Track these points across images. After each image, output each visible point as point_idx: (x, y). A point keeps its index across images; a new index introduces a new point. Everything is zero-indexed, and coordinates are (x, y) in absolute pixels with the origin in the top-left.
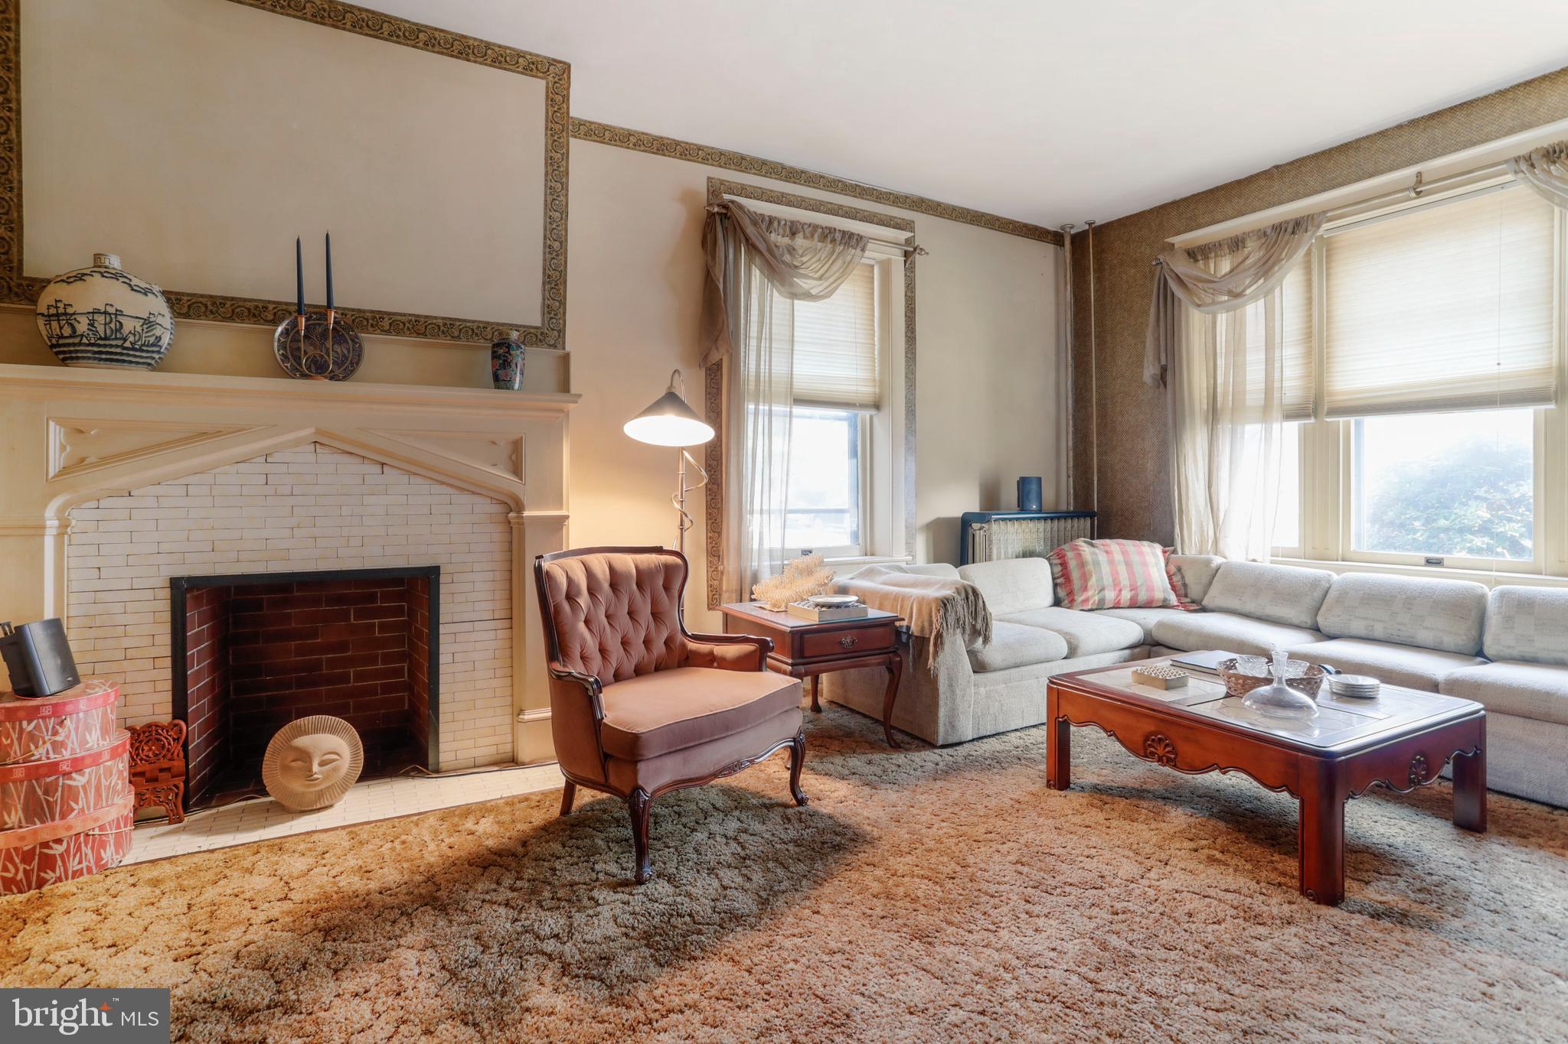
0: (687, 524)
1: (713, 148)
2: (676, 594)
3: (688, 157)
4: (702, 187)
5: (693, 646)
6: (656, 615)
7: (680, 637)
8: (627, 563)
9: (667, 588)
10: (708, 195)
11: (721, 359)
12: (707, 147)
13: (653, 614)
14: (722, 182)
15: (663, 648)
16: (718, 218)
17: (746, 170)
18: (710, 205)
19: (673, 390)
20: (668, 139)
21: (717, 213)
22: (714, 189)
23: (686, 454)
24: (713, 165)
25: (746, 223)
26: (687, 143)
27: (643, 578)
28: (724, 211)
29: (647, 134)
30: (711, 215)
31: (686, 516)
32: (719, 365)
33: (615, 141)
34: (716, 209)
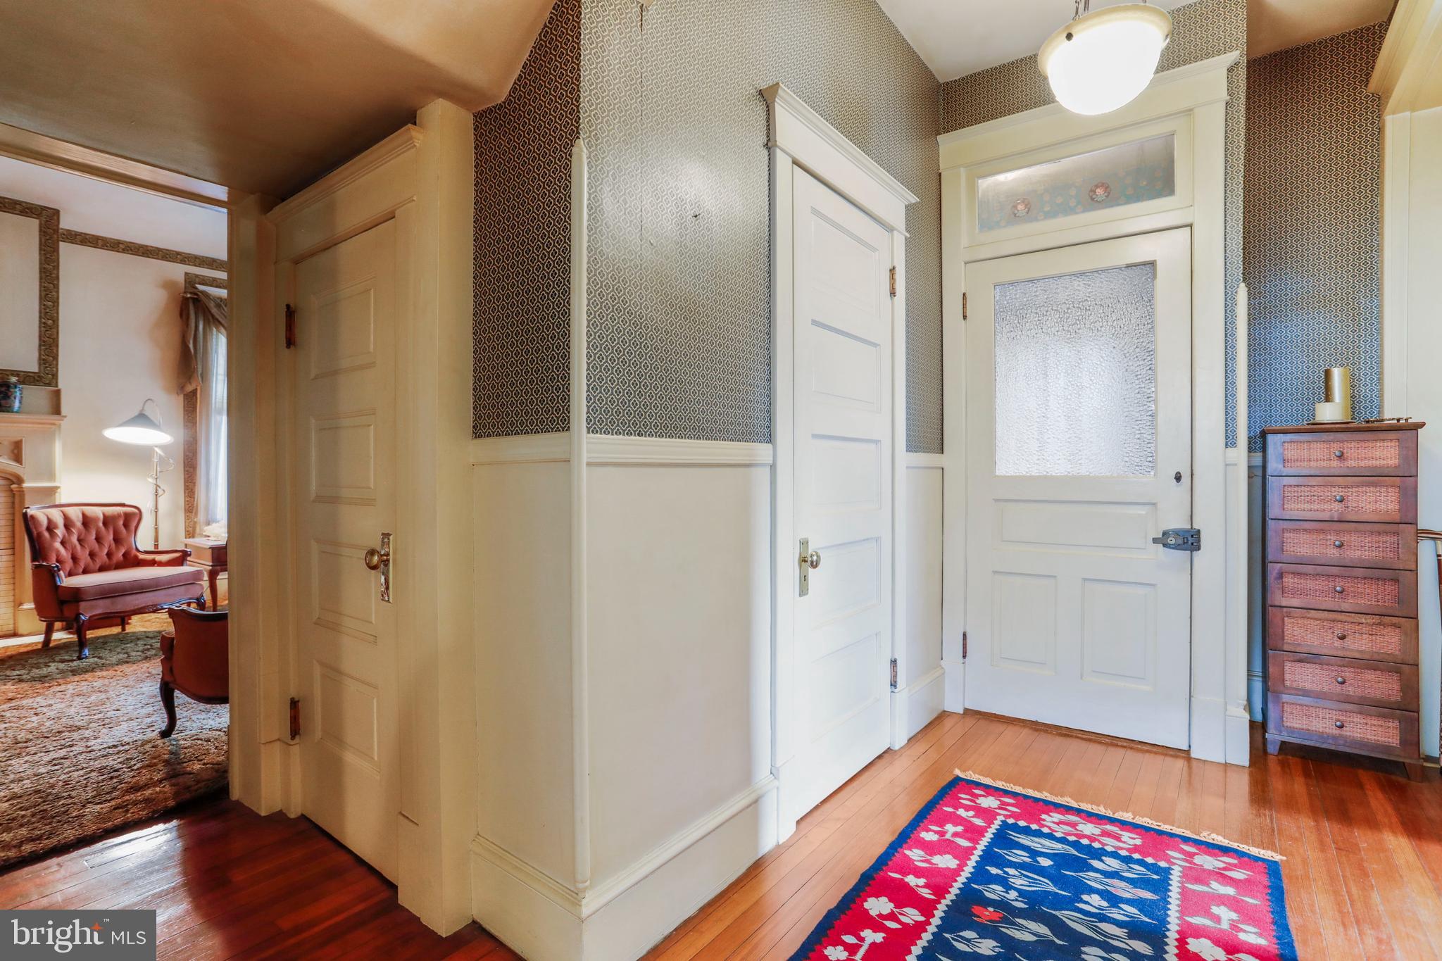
0: (160, 492)
1: (190, 254)
2: (133, 529)
3: (169, 259)
4: (180, 279)
5: (142, 556)
6: (117, 540)
7: (134, 552)
8: (98, 512)
9: (126, 525)
10: (185, 284)
11: (196, 389)
12: (184, 253)
13: (114, 539)
14: (197, 276)
15: (122, 558)
16: (191, 301)
17: (217, 269)
18: (185, 292)
19: (144, 412)
20: (152, 247)
21: (190, 298)
22: (191, 281)
23: (156, 449)
24: (189, 265)
25: (212, 305)
26: (167, 250)
27: (107, 521)
28: (195, 297)
29: (133, 243)
30: (185, 300)
31: (160, 487)
32: (194, 392)
33: (107, 246)
34: (189, 296)
